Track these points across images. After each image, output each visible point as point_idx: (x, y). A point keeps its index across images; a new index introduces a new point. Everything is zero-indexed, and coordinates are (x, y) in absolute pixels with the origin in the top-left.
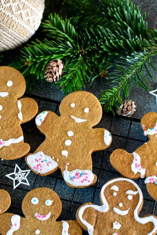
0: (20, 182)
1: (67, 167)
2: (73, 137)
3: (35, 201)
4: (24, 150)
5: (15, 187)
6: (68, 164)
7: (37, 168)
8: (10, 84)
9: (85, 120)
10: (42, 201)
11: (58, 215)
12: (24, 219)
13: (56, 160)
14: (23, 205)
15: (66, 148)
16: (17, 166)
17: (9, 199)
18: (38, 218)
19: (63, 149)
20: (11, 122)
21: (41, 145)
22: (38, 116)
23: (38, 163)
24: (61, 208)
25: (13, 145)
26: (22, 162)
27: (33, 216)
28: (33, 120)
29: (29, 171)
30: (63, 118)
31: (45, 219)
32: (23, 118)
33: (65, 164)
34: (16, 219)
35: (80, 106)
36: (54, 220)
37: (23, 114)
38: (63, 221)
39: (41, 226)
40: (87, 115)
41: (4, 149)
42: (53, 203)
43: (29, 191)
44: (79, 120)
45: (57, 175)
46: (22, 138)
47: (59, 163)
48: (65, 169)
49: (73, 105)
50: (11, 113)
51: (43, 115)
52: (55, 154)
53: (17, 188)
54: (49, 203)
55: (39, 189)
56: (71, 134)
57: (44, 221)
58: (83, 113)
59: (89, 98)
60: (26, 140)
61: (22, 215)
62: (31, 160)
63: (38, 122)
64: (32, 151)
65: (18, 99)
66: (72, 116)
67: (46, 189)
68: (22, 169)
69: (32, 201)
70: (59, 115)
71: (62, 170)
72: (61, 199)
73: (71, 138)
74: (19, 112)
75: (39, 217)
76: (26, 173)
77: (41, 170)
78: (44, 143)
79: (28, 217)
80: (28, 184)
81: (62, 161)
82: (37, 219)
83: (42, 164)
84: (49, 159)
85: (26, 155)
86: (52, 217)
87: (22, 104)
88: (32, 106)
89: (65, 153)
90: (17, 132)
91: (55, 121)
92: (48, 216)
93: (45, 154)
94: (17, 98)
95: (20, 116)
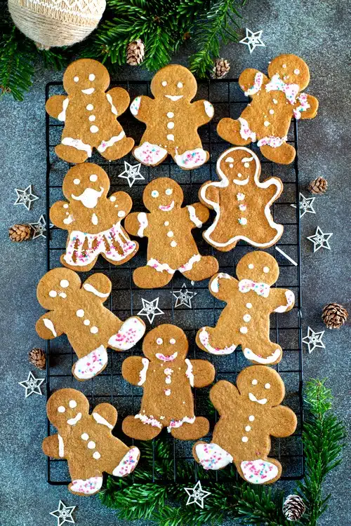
0: (135, 179)
1: (176, 152)
2: (174, 117)
3: (155, 194)
4: (129, 145)
5: (131, 185)
6: (177, 148)
7: (148, 160)
8: (92, 77)
9: (181, 97)
10: (162, 192)
11: (181, 202)
12: (150, 214)
13: (164, 147)
14: (144, 201)
15: (170, 132)
16: (126, 163)
17: (129, 199)
18: (163, 210)
19: (168, 134)
20: (107, 119)
21: (144, 135)
22: (132, 104)
23: (147, 155)
24: (182, 193)
25: (117, 143)
26: (130, 158)
27: (158, 210)
28: (128, 110)
29: (140, 165)
30: (158, 100)
31: (170, 209)
32: (118, 111)
33: (174, 149)
34: (142, 216)
35: (172, 82)
36: (179, 207)
37: (116, 107)
38: (187, 206)
39: (168, 216)
40: (181, 90)
41: (109, 150)
42: (174, 191)
43: (147, 185)
44: (175, 98)
45: (169, 161)
46: (123, 134)
47: (167, 149)
48: (175, 154)
49: (164, 84)
50: (103, 110)
51: (137, 102)
52: (162, 142)
53: (133, 185)
54: (169, 192)
55: (156, 181)
56: (170, 115)
57: (170, 211)
58: (177, 90)
59: (179, 71)
60: (127, 135)
61: (147, 211)
62: (139, 153)
63: (134, 112)
64: (137, 144)
65: (106, 92)
66: (166, 96)
67: (163, 179)
68: (132, 165)
69: (153, 195)
70: (153, 98)
71: (172, 155)
72: (179, 184)
73: (173, 120)
74: (111, 106)
75: (164, 208)
76: (138, 167)
77: (152, 161)
78: (147, 132)
79: (153, 212)
80: (143, 178)
81: (170, 147)
82: (163, 212)
83: (151, 155)
84: (156, 147)
85: (133, 150)
86: (176, 205)
87: (111, 96)
88: (122, 96)
89: (171, 137)
90: (117, 128)
91: (150, 106)
92: (172, 205)
93: (151, 143)
94: (103, 91)
95: (114, 110)
